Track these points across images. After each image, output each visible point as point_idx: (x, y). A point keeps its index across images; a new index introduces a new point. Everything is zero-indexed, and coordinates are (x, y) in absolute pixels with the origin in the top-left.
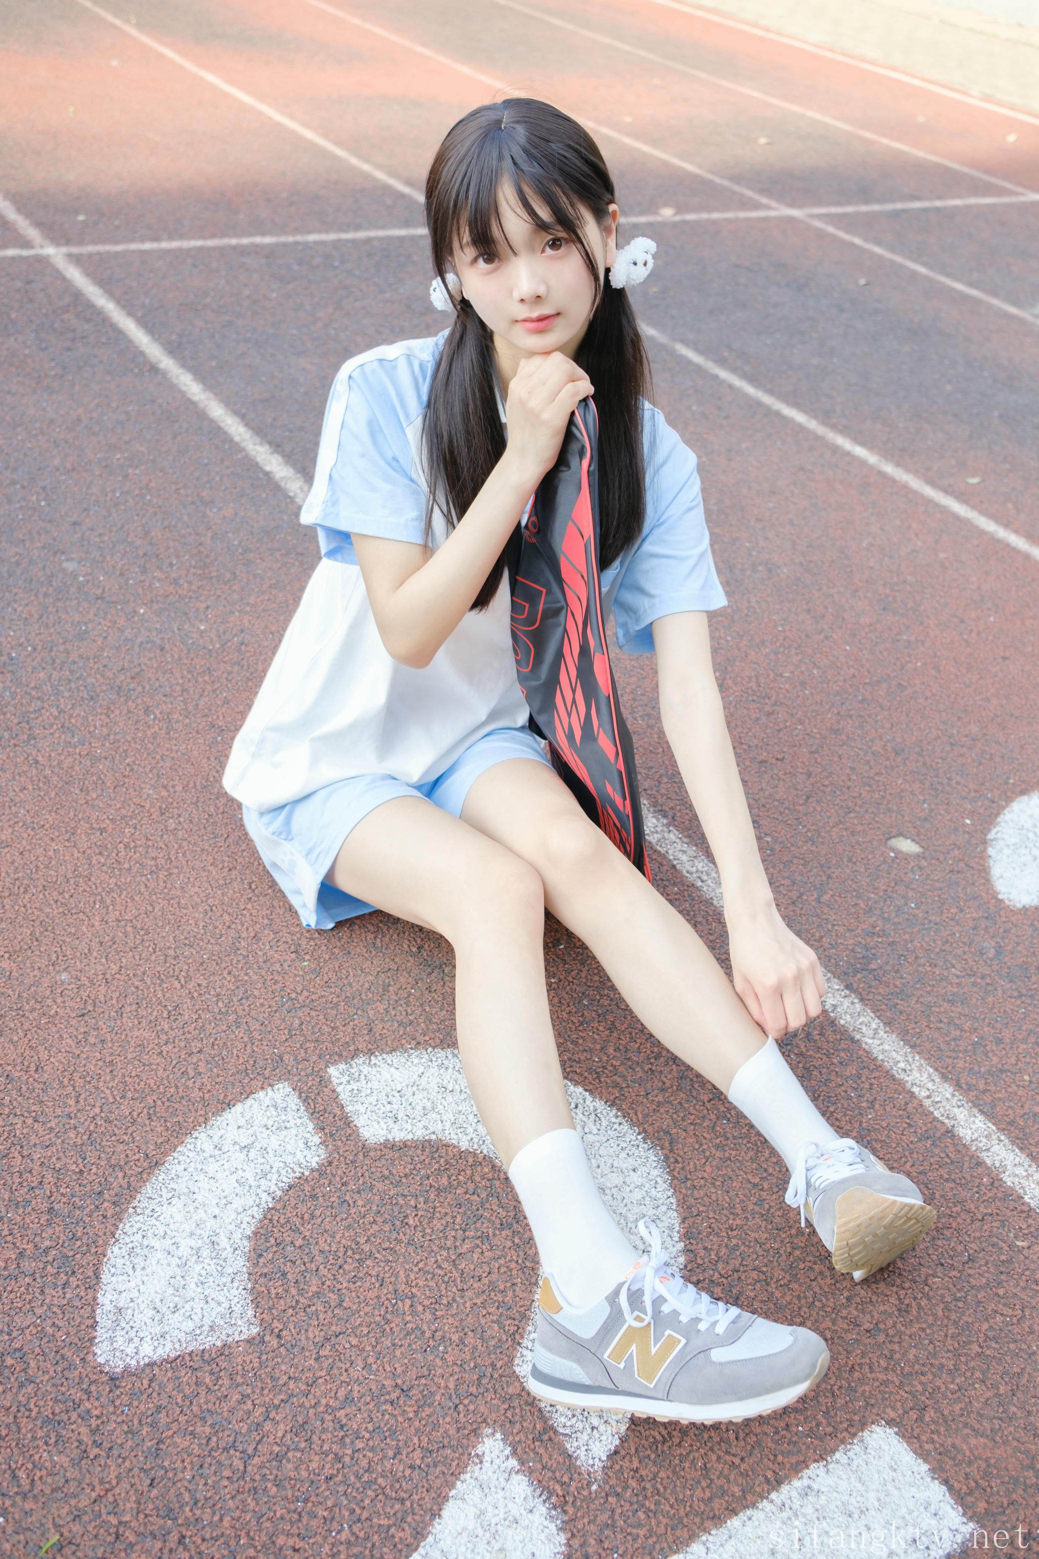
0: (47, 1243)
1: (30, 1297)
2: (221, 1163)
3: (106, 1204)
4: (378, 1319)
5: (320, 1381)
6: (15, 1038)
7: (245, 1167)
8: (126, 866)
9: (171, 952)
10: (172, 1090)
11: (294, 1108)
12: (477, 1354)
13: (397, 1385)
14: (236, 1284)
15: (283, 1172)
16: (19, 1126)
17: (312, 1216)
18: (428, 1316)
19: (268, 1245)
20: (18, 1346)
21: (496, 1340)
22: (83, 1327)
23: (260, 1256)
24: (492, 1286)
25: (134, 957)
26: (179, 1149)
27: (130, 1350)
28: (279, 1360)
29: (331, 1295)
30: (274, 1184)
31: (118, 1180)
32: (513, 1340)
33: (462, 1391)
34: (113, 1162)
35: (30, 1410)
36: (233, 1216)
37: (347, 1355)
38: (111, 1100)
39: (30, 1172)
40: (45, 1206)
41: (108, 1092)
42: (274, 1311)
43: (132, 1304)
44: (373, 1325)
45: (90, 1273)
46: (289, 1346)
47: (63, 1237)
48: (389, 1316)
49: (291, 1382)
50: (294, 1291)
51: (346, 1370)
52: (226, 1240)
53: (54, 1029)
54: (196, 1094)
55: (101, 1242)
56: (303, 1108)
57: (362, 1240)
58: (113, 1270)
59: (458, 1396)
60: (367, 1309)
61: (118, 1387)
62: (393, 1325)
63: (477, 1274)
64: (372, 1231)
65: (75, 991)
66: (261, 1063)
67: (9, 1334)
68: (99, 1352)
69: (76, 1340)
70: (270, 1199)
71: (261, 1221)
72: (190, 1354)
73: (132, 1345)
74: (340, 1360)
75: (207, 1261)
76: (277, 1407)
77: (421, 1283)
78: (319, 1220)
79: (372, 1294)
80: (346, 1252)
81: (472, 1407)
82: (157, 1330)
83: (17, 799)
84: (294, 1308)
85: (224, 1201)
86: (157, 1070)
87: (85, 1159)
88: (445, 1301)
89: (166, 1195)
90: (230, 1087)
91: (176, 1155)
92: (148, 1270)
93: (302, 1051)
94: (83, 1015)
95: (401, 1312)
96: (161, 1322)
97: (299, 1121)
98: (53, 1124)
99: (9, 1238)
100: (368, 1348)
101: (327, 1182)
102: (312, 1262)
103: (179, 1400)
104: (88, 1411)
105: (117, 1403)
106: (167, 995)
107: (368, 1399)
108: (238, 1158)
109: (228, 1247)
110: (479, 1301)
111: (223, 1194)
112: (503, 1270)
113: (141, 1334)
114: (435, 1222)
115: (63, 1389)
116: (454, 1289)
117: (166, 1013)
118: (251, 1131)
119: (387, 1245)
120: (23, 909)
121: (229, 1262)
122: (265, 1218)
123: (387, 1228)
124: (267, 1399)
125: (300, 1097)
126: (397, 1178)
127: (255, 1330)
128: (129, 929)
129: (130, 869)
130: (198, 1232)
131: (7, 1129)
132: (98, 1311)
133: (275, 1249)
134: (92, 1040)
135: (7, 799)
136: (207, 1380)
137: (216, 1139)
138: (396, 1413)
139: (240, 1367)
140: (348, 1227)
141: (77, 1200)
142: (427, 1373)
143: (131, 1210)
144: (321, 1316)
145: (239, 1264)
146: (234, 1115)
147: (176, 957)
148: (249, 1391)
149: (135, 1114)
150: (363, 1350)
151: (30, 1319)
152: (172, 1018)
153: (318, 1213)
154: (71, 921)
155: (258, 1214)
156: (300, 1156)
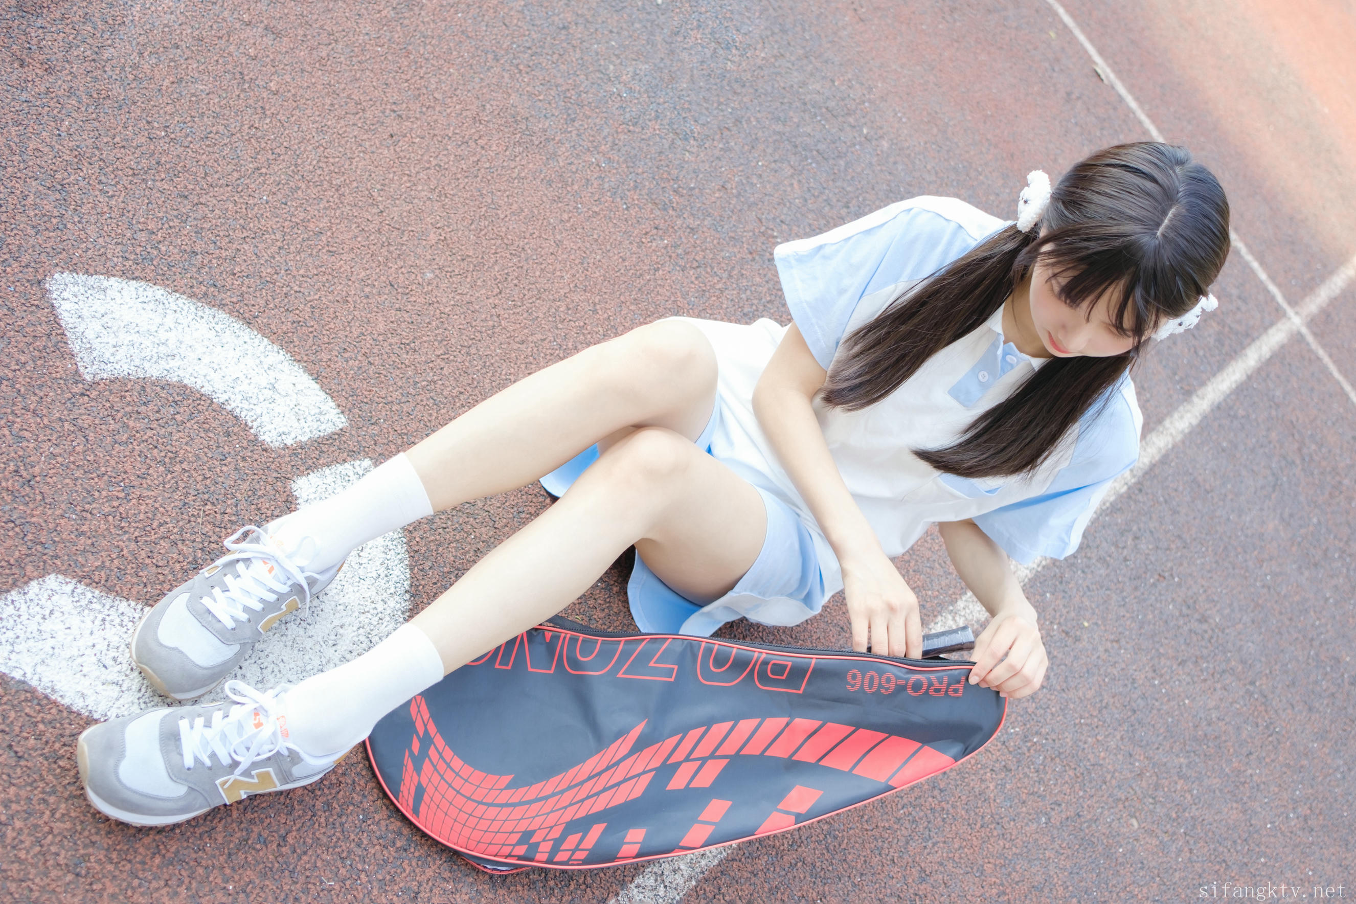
0: (163, 249)
1: (113, 235)
2: (255, 368)
3: (204, 288)
4: (103, 469)
5: (39, 420)
6: (359, 239)
7: (252, 386)
8: (560, 326)
9: (473, 351)
10: (326, 339)
11: (322, 428)
12: (68, 544)
13: (35, 477)
14: (133, 368)
15: (252, 413)
16: (273, 237)
17: (207, 431)
18: (107, 509)
19: (175, 395)
20: (69, 226)
21: (83, 562)
22: (86, 267)
23: (163, 388)
24: (141, 566)
25: (461, 324)
26: (265, 340)
27: (65, 295)
28: (59, 392)
29: (126, 436)
30: (236, 404)
31: (227, 298)
32: (84, 577)
33: (27, 528)
34: (246, 296)
35: (12, 230)
36: (203, 373)
37: (65, 442)
38: (308, 299)
39: (230, 242)
40: (198, 249)
41: (317, 297)
42: (107, 393)
43: (109, 299)
44: (96, 465)
45: (137, 274)
46: (73, 400)
47: (169, 260)
48: (106, 478)
49: (37, 398)
50: (129, 409)
51: (49, 440)
52: (177, 364)
53: (374, 265)
54: (325, 356)
55: (167, 282)
56: (322, 434)
57: (185, 466)
58: (141, 289)
59: (23, 524)
60: (113, 462)
61: (32, 285)
62: (96, 480)
63: (155, 555)
64: (195, 475)
65: (416, 281)
66: (366, 407)
67: (79, 222)
68: (65, 275)
69: (74, 261)
70: (221, 400)
71: (199, 392)
72: (63, 334)
73: (70, 297)
74: (60, 437)
75: (155, 350)
76: (13, 386)
77: (142, 508)
78: (203, 435)
79: (128, 466)
80: (172, 452)
81: (11, 533)
82: (85, 313)
83: (611, 254)
84: (112, 407)
85: (216, 367)
86: (345, 330)
87: (247, 277)
88: (123, 524)
89: (218, 328)
90: (336, 381)
91: (259, 336)
92: (143, 312)
93: (386, 441)
94: (392, 285)
95: (111, 489)
96: (94, 317)
97: (307, 430)
98: (278, 258)
99: (166, 226)
100: (72, 459)
101: (245, 444)
102: (159, 425)
103: (19, 323)
104: (10, 266)
105: (18, 284)
106: (426, 345)
107: (21, 453)
108: (264, 381)
109: (170, 365)
110: (125, 552)
111: (223, 367)
112: (161, 577)
113: (81, 303)
114: (209, 527)
115: (30, 251)
116: (136, 534)
117: (407, 342)
118: (290, 392)
119: (180, 484)
120: (493, 251)
121: (154, 366)
122: (202, 395)
123: (199, 487)
124: (21, 380)
125: (335, 434)
126: (255, 502)
127: (88, 378)
128: (491, 323)
129: (557, 328)
130: (183, 346)
131: (270, 230)
132: (102, 277)
133: (171, 399)
134: (367, 290)
135: (608, 248)
136: (38, 343)
137: (280, 366)
138: (7, 473)
139: (51, 363)
140: (198, 457)
141: (207, 269)
142: (47, 501)
143: (200, 304)
144: (103, 427)
145: (154, 371)
146: (305, 381)
147: (468, 354)
148: (28, 368)
149: (297, 312)
150: (70, 454)
151: (94, 236)
152: (402, 346)
153: (211, 435)
154: (489, 283)
155: (207, 390)
156: (270, 427)
